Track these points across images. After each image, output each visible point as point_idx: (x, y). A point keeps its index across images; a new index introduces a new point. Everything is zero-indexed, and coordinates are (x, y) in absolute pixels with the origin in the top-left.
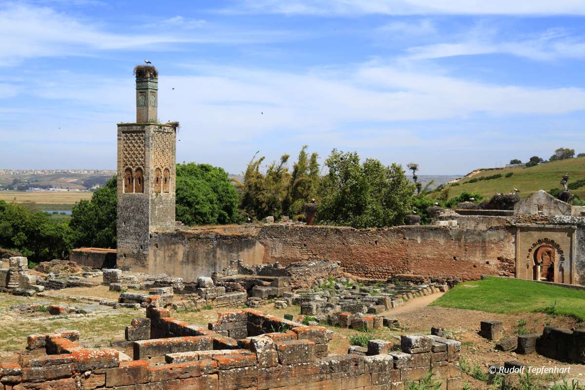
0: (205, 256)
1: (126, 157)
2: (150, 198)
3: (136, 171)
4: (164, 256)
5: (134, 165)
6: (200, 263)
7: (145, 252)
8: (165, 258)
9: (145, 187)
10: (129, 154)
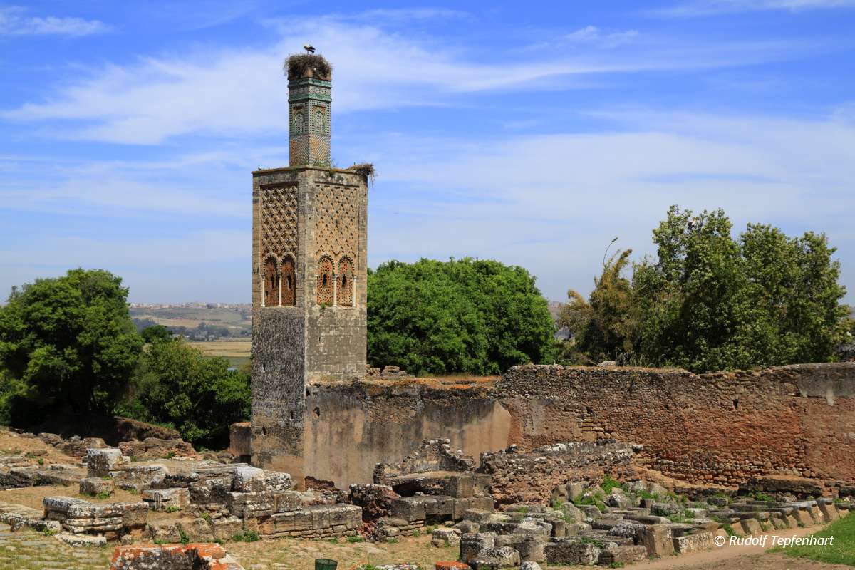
0: (400, 433)
1: (267, 237)
2: (307, 315)
3: (284, 262)
4: (331, 432)
5: (279, 252)
6: (392, 446)
7: (298, 425)
8: (331, 438)
9: (298, 294)
10: (272, 229)
